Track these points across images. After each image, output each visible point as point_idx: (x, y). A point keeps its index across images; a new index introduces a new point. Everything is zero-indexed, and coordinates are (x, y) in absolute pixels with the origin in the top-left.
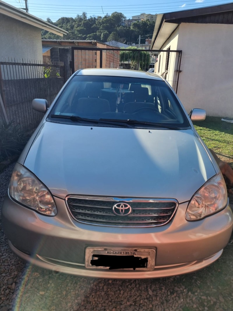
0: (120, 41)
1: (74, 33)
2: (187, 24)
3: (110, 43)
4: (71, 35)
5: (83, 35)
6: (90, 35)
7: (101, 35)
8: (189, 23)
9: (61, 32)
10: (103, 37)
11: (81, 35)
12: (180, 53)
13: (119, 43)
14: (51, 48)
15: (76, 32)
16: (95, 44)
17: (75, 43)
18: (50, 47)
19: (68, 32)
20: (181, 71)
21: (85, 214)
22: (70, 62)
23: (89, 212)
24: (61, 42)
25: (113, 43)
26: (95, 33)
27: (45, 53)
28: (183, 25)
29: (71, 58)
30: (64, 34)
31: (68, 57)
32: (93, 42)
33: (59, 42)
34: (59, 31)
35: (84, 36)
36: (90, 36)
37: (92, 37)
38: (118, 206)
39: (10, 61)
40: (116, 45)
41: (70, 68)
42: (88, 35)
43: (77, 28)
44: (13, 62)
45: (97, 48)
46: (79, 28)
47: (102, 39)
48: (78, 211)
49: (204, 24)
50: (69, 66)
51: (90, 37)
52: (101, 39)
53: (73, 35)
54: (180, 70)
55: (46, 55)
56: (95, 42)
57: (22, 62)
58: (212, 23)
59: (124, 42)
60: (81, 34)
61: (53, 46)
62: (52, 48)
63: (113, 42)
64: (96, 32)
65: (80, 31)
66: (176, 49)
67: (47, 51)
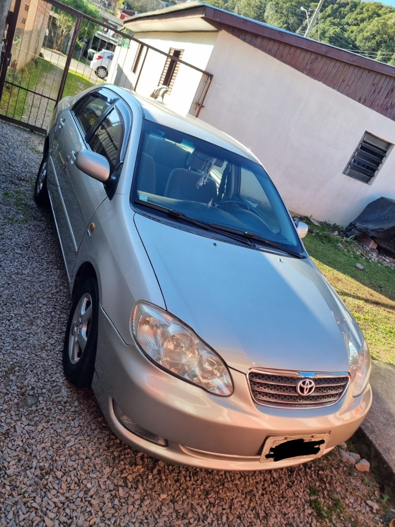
2: (230, 35)
8: (233, 35)
12: (210, 77)
20: (203, 107)
21: (266, 394)
22: (10, 13)
23: (272, 392)
28: (223, 33)
38: (304, 383)
41: (5, 24)
48: (259, 389)
49: (252, 48)
50: (5, 20)
54: (203, 105)
58: (262, 50)
66: (204, 69)
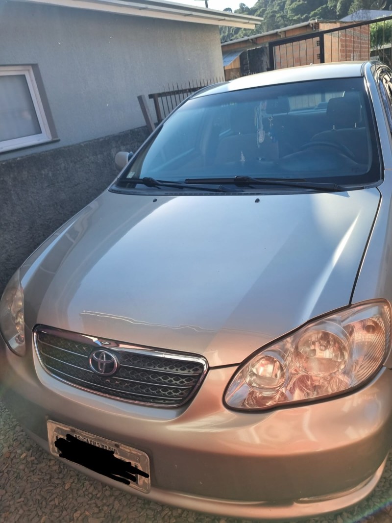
0: (374, 6)
1: (286, 16)
3: (352, 16)
4: (281, 21)
5: (302, 16)
6: (316, 11)
7: (335, 6)
9: (251, 22)
10: (341, 9)
11: (299, 16)
13: (372, 11)
14: (240, 54)
15: (289, 14)
16: (317, 25)
17: (280, 34)
18: (239, 52)
19: (262, 19)
24: (256, 38)
25: (360, 15)
26: (324, 6)
27: (231, 64)
29: (268, 61)
30: (256, 24)
31: (264, 62)
32: (312, 24)
33: (252, 40)
34: (247, 21)
35: (304, 16)
36: (315, 13)
37: (318, 15)
39: (171, 90)
40: (364, 17)
42: (312, 13)
43: (290, 5)
44: (176, 89)
45: (320, 31)
46: (294, 3)
47: (338, 13)
51: (315, 15)
52: (336, 12)
53: (285, 21)
55: (233, 68)
56: (316, 23)
57: (188, 87)
59: (383, 8)
60: (297, 15)
61: (243, 50)
62: (241, 52)
63: (359, 13)
64: (326, 3)
65: (296, 11)
67: (233, 60)
